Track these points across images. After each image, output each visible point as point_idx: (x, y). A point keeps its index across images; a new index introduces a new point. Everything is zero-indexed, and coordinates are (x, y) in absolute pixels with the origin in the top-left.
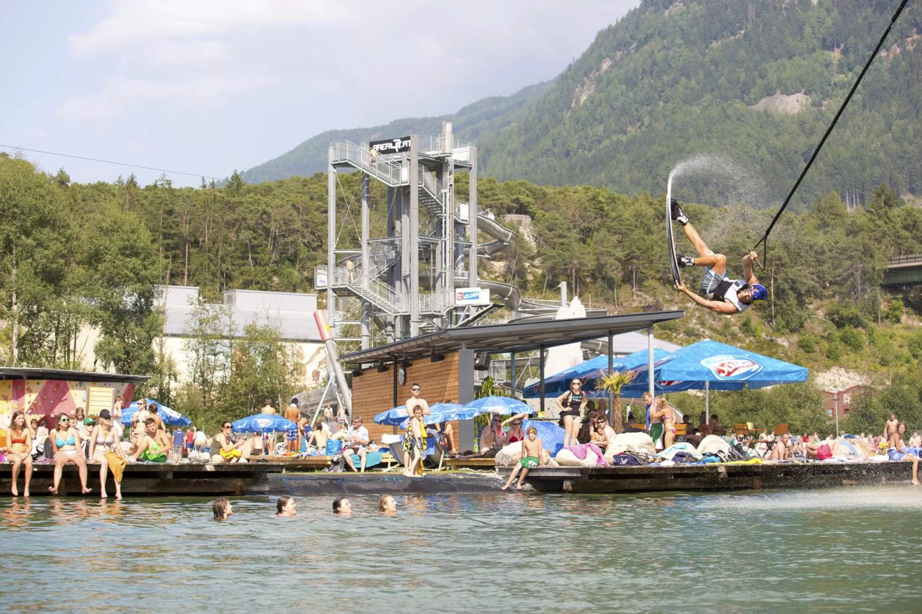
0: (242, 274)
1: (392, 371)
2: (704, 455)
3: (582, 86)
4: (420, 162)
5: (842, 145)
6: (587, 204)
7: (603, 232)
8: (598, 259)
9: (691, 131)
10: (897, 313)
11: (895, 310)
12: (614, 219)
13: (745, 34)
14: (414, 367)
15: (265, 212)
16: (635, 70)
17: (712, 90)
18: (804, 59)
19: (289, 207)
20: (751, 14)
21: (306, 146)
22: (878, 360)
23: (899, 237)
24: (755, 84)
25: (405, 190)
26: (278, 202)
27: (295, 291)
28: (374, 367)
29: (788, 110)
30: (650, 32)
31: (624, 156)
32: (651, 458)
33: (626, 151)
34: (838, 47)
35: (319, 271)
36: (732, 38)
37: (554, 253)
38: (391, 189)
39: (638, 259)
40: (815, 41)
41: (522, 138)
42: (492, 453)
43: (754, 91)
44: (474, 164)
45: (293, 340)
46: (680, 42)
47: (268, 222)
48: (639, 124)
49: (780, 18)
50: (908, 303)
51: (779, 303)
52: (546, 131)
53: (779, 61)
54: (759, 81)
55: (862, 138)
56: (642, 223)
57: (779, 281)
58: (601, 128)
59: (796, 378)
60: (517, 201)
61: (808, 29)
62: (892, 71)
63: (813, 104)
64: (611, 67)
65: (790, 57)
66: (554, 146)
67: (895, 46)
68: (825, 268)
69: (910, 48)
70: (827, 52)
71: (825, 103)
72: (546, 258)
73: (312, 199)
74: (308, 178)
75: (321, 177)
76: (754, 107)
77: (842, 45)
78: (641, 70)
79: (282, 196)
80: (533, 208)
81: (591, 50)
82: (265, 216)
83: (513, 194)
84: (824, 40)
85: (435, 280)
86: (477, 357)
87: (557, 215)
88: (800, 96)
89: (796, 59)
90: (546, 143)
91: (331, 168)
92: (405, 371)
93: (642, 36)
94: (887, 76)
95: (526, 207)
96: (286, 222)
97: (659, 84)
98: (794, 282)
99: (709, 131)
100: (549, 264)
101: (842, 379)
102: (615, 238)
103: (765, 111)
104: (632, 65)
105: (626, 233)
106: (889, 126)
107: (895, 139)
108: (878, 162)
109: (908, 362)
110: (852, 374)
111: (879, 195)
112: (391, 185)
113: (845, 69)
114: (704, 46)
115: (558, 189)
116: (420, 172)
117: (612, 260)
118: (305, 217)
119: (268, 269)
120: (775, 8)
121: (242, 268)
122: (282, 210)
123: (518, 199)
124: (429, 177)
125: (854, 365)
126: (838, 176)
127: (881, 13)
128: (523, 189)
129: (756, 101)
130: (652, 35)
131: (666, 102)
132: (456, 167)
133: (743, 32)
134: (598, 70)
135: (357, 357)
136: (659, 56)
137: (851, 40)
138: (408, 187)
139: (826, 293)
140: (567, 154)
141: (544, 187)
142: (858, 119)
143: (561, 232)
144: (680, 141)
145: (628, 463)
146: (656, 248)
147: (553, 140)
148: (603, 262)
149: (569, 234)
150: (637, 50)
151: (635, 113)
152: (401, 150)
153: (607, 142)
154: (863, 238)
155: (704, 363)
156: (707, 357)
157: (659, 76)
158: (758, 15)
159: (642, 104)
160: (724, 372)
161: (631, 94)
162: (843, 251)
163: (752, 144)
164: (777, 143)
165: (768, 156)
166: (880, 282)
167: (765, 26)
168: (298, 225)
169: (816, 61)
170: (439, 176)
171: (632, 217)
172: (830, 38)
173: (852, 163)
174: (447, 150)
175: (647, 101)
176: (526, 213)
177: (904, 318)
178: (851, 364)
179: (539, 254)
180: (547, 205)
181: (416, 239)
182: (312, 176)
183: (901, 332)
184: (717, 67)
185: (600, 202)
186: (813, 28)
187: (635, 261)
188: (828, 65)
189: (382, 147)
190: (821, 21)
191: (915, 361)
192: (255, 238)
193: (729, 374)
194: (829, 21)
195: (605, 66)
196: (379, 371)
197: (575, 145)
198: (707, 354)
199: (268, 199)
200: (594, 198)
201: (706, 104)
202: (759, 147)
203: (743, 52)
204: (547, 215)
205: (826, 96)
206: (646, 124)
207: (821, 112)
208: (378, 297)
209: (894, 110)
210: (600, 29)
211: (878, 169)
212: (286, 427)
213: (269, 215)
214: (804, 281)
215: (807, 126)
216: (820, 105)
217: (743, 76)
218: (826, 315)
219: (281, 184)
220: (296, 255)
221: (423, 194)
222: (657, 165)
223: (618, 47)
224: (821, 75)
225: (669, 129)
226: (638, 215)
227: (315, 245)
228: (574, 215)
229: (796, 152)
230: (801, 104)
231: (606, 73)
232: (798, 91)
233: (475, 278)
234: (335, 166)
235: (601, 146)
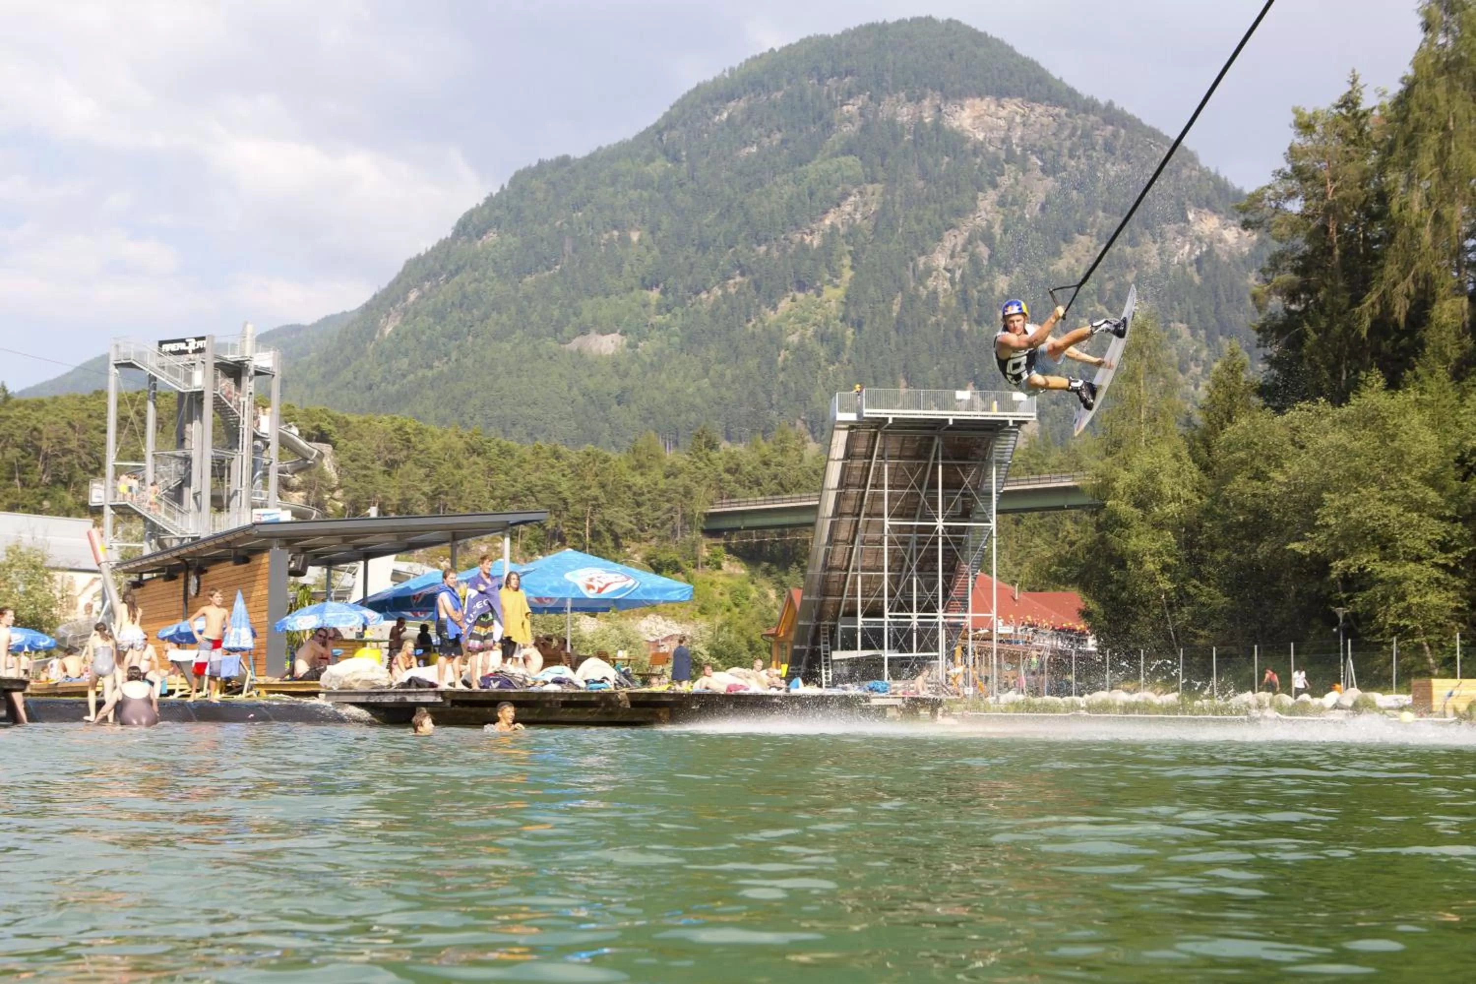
0: (6, 496)
1: (182, 580)
2: (586, 681)
3: (388, 317)
4: (217, 366)
5: (657, 388)
6: (392, 434)
7: (409, 465)
8: (403, 493)
9: (500, 369)
10: (718, 559)
11: (716, 556)
12: (422, 451)
13: (561, 270)
14: (209, 574)
15: (35, 429)
16: (444, 303)
17: (524, 327)
18: (621, 298)
19: (63, 424)
20: (568, 248)
21: (84, 368)
22: (697, 608)
23: (720, 481)
24: (569, 322)
25: (198, 397)
26: (51, 418)
27: (68, 515)
28: (158, 577)
29: (602, 349)
30: (461, 263)
31: (429, 392)
32: (530, 681)
33: (432, 387)
34: (657, 286)
35: (95, 485)
36: (547, 273)
37: (357, 485)
38: (181, 395)
39: (447, 494)
40: (633, 280)
41: (323, 369)
42: (315, 674)
43: (568, 330)
44: (277, 372)
45: (64, 569)
46: (493, 275)
47: (40, 439)
48: (445, 359)
49: (598, 254)
50: (729, 550)
51: (593, 545)
52: (347, 362)
53: (595, 299)
54: (573, 319)
55: (677, 383)
56: (451, 456)
57: (596, 523)
58: (406, 361)
59: (678, 597)
60: (318, 428)
61: (627, 267)
62: (713, 313)
63: (629, 345)
64: (419, 298)
65: (607, 296)
66: (355, 378)
67: (716, 288)
68: (643, 510)
69: (732, 290)
70: (645, 292)
71: (641, 344)
72: (347, 490)
73: (90, 416)
74: (86, 394)
75: (100, 394)
76: (567, 346)
77: (662, 285)
78: (449, 302)
79: (57, 412)
80: (335, 437)
81: (398, 280)
82: (35, 433)
83: (312, 421)
84: (643, 279)
85: (230, 499)
86: (292, 559)
87: (361, 445)
88: (615, 337)
89: (613, 298)
90: (347, 375)
91: (113, 370)
92: (198, 578)
93: (452, 267)
94: (707, 319)
95: (327, 435)
96: (61, 441)
97: (469, 318)
98: (611, 524)
99: (520, 370)
100: (350, 497)
101: (659, 627)
102: (422, 472)
103: (579, 350)
104: (441, 297)
105: (433, 467)
106: (706, 371)
107: (713, 385)
108: (693, 407)
109: (728, 610)
110: (669, 622)
111: (699, 437)
112: (182, 390)
113: (663, 310)
114: (517, 280)
115: (362, 418)
116: (216, 377)
117: (418, 495)
118: (82, 437)
119: (37, 491)
120: (593, 244)
121: (8, 490)
122: (55, 427)
123: (318, 426)
124: (226, 384)
125: (672, 613)
126: (651, 421)
127: (704, 253)
128: (324, 416)
129: (569, 340)
130: (463, 267)
131: (476, 336)
132: (257, 373)
133: (558, 267)
134: (405, 300)
135: (138, 564)
136: (470, 289)
137: (671, 280)
138: (202, 393)
139: (643, 535)
140: (370, 388)
141: (346, 415)
142: (675, 362)
143: (364, 463)
144: (488, 379)
145: (500, 687)
146: (465, 483)
147: (355, 373)
148: (408, 496)
149: (372, 466)
150: (447, 281)
151: (443, 348)
152: (195, 352)
153: (411, 377)
154: (682, 480)
155: (568, 576)
156: (570, 570)
157: (469, 310)
158: (575, 251)
159: (450, 338)
160: (593, 588)
161: (438, 328)
162: (663, 493)
163: (564, 384)
164: (590, 384)
165: (580, 398)
166: (701, 525)
167: (581, 262)
168: (73, 444)
169: (634, 301)
170: (238, 383)
171: (441, 449)
172: (649, 278)
173: (667, 408)
174: (248, 354)
175: (455, 335)
176: (326, 441)
177: (725, 564)
178: (668, 611)
179: (340, 486)
180: (351, 434)
181: (209, 452)
182: (91, 392)
183: (722, 579)
184: (530, 303)
185: (407, 433)
186: (632, 265)
187: (442, 496)
188: (645, 305)
189: (173, 347)
190: (640, 259)
191: (737, 610)
192: (23, 457)
193: (600, 590)
194: (649, 260)
195: (413, 296)
196: (166, 580)
197: (378, 379)
198: (571, 567)
199: (40, 414)
200: (400, 429)
201: (517, 341)
202: (570, 388)
203: (557, 289)
204: (350, 445)
205: (642, 337)
206: (453, 359)
207: (637, 355)
208: (163, 516)
209: (712, 354)
210: (408, 258)
211: (693, 414)
212: (42, 644)
213: (40, 432)
214: (621, 522)
215: (622, 368)
216: (636, 347)
217: (556, 313)
218: (643, 559)
219: (55, 399)
220: (70, 477)
221: (217, 401)
222: (464, 402)
223: (427, 278)
224: (638, 315)
225: (477, 365)
226: (446, 448)
227: (91, 467)
228: (378, 447)
229: (609, 394)
230: (616, 346)
231: (414, 303)
232: (614, 332)
233: (274, 499)
234: (117, 366)
235: (405, 381)
